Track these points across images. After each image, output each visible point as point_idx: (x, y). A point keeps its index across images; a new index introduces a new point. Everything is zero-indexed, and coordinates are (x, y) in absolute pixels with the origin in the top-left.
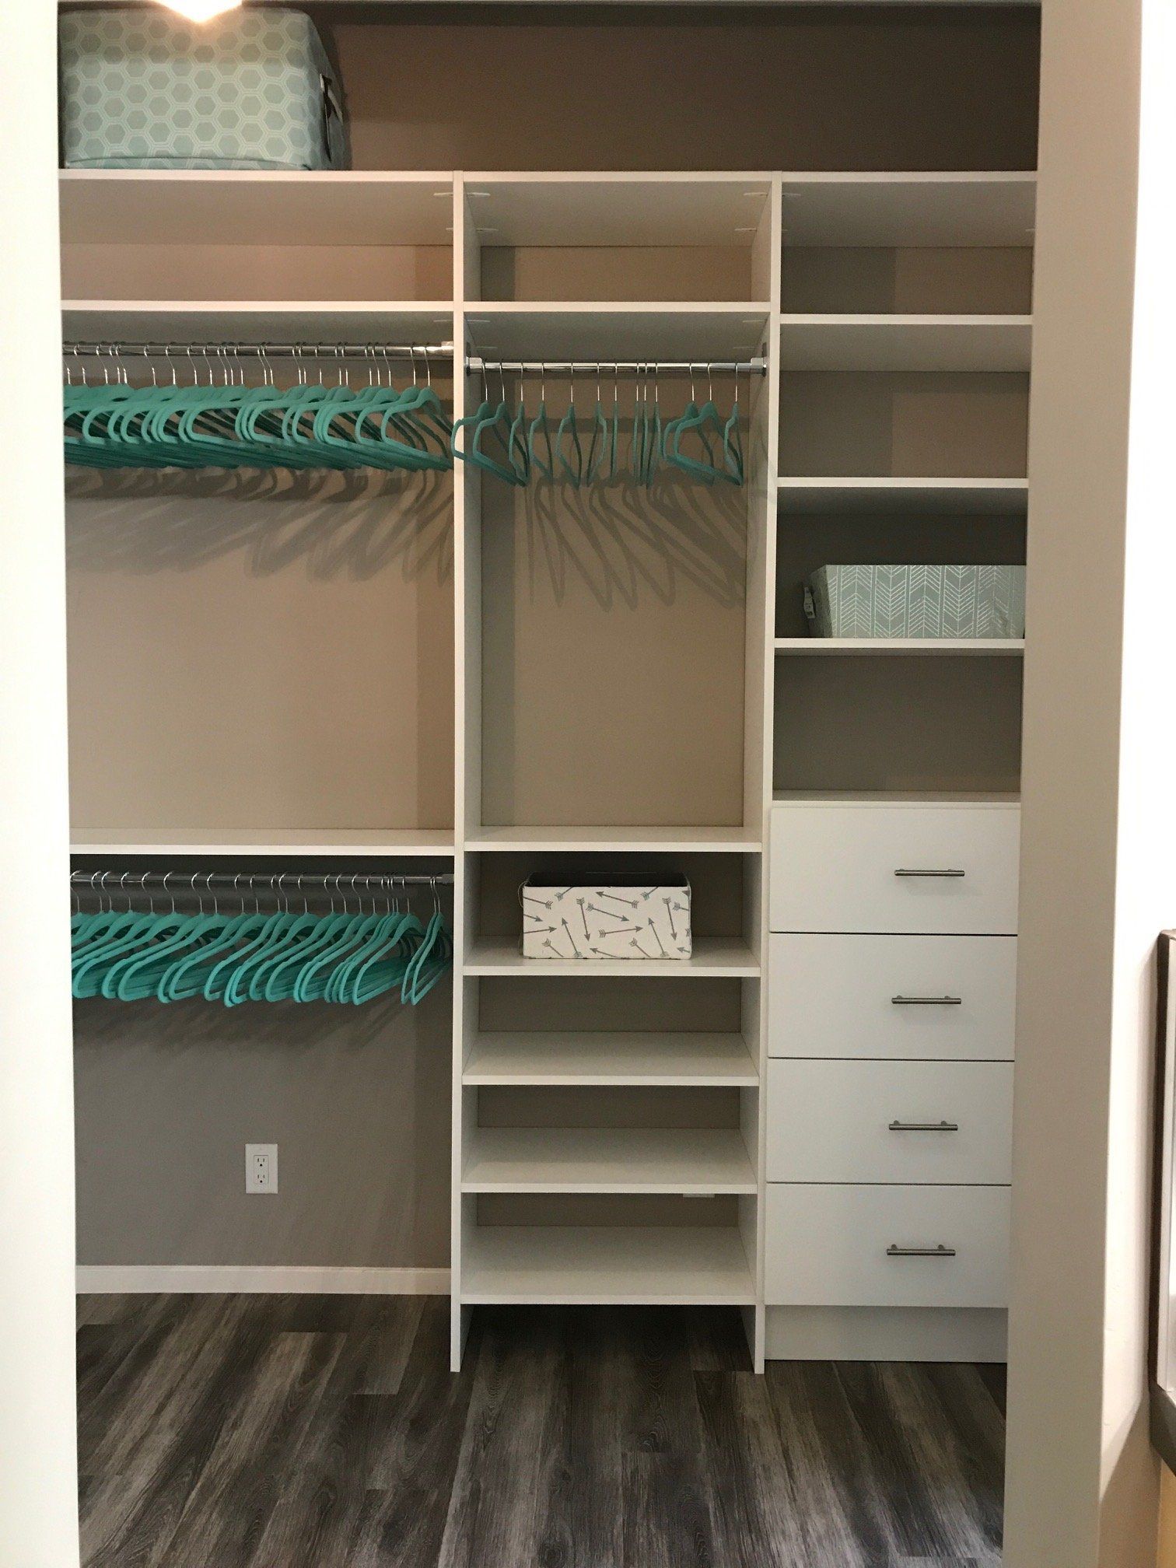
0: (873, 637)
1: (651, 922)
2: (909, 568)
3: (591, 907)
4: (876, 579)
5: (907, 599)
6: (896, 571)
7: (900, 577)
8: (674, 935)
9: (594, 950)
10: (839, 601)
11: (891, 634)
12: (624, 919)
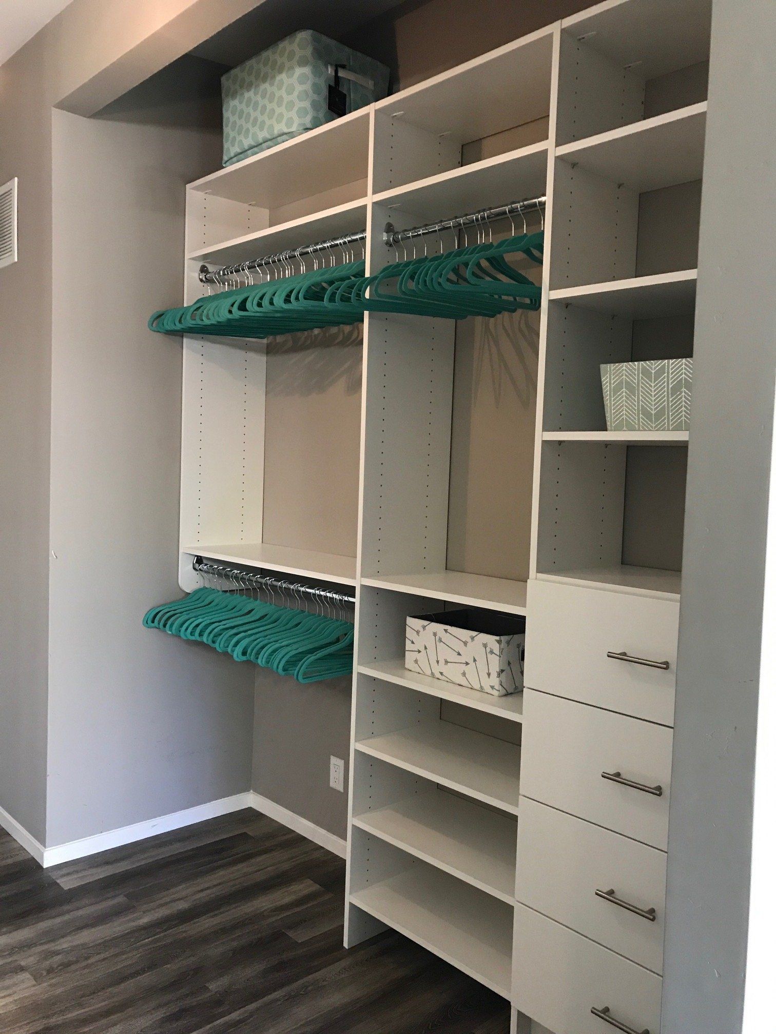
0: (639, 430)
1: (475, 660)
2: (668, 363)
3: (440, 640)
4: (641, 375)
5: (668, 393)
6: (658, 366)
7: (661, 371)
8: (489, 674)
9: (441, 673)
10: (610, 397)
11: (655, 427)
12: (459, 654)
